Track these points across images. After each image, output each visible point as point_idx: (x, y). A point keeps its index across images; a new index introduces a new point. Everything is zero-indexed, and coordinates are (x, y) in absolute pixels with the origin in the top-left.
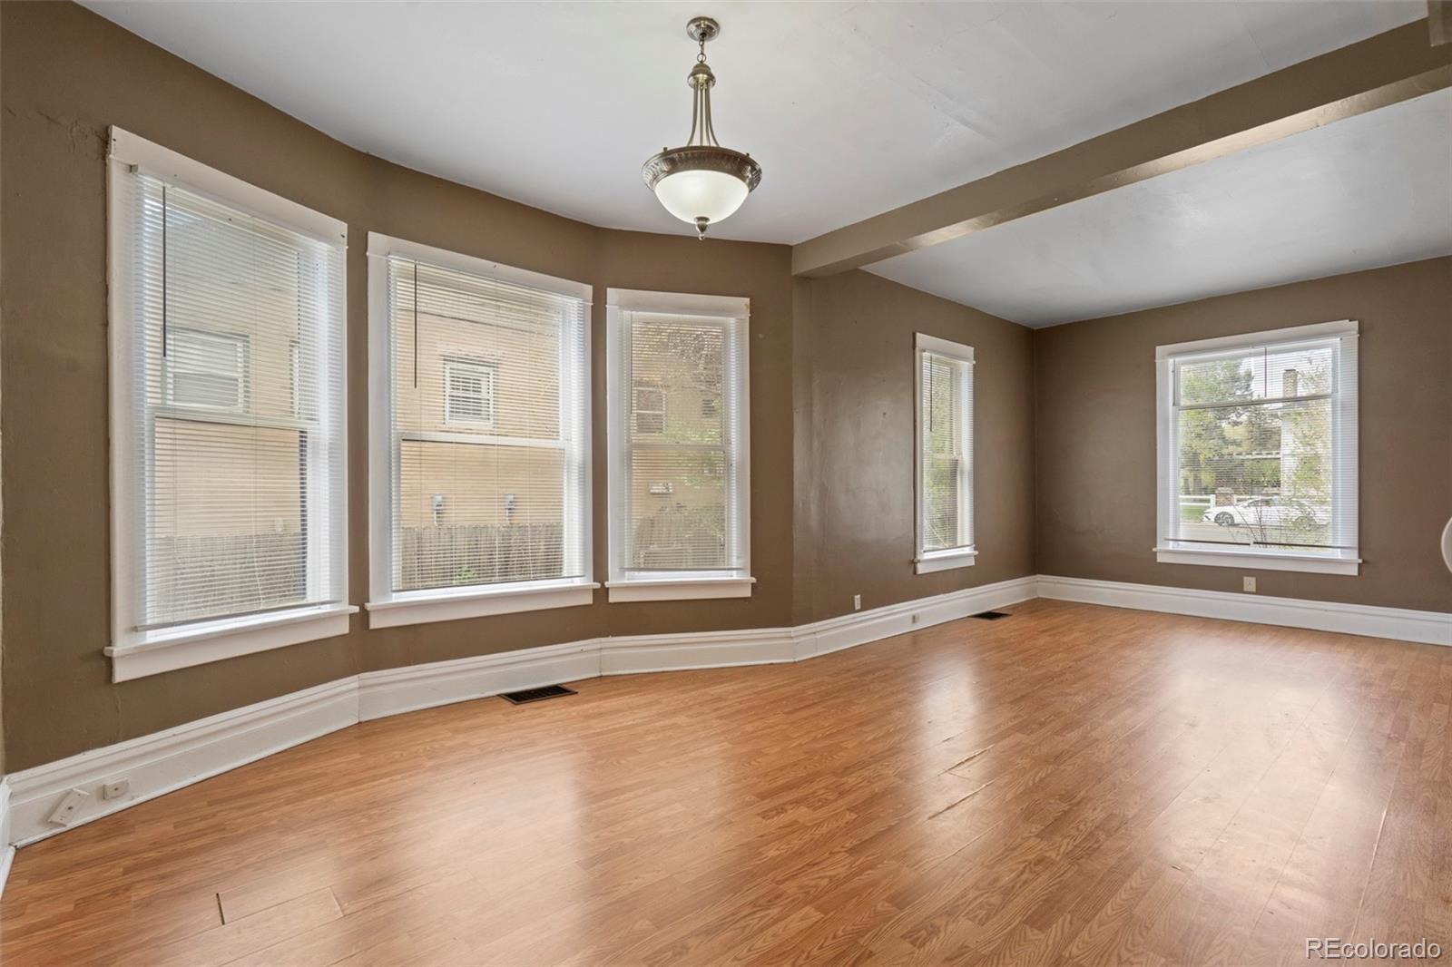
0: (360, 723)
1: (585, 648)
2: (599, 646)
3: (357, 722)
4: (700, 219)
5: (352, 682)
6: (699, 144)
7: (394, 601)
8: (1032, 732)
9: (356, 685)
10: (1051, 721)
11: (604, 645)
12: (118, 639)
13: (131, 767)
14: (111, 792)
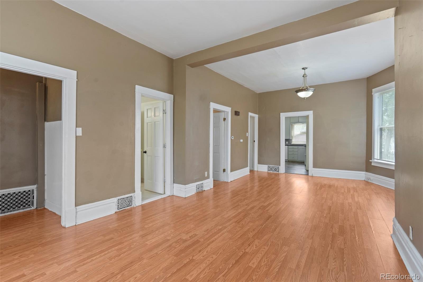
8: (262, 206)
10: (257, 210)
12: (372, 159)
13: (373, 178)
14: (371, 180)
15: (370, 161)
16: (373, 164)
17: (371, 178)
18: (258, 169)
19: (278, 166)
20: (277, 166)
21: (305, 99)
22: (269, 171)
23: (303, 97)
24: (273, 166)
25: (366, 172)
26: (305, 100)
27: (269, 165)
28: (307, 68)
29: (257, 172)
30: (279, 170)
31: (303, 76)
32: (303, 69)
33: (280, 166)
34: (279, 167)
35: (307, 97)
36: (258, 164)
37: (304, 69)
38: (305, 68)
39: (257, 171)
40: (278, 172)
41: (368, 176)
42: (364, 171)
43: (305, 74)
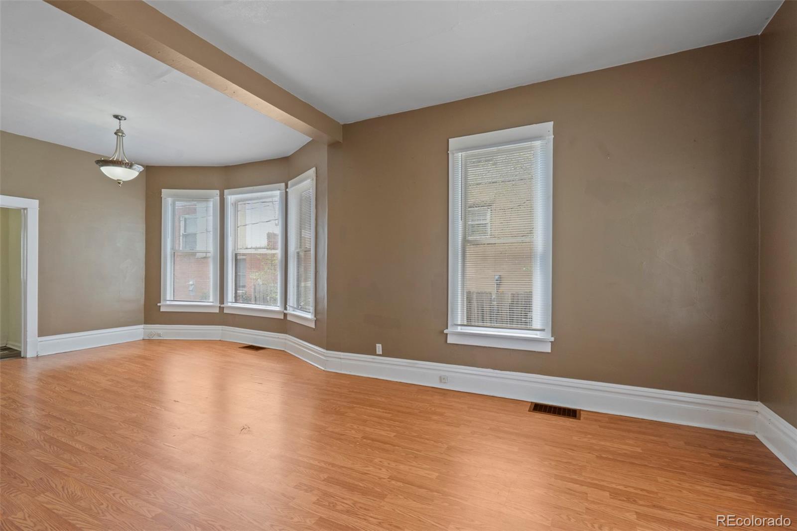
0: (220, 340)
1: (280, 337)
3: (219, 339)
5: (220, 327)
9: (221, 329)
12: (161, 302)
13: (164, 331)
14: (159, 335)
15: (159, 304)
16: (162, 309)
17: (160, 332)
21: (119, 183)
23: (116, 179)
25: (145, 325)
26: (120, 185)
28: (125, 119)
31: (116, 133)
32: (116, 117)
35: (124, 180)
37: (119, 119)
38: (122, 117)
41: (152, 331)
42: (142, 324)
43: (122, 130)
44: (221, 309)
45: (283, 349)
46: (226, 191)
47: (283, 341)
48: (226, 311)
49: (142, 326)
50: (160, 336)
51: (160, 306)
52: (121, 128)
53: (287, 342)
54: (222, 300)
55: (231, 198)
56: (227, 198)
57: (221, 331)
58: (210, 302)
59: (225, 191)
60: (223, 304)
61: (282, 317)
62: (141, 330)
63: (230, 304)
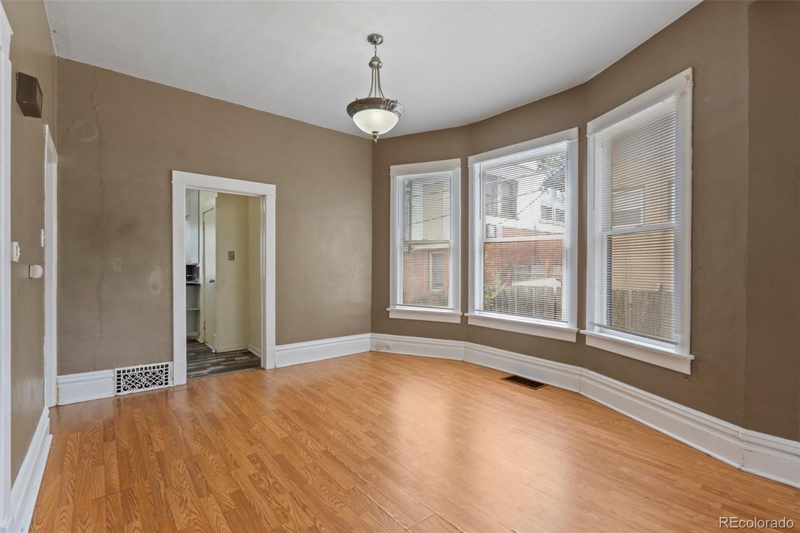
0: (463, 361)
2: (579, 373)
4: (373, 132)
5: (462, 343)
6: (374, 97)
7: (475, 314)
9: (463, 345)
11: (583, 373)
12: (390, 306)
13: (393, 342)
14: (388, 347)
15: (388, 309)
16: (391, 316)
17: (388, 343)
18: (58, 398)
19: (164, 364)
20: (160, 364)
22: (123, 393)
23: (371, 131)
24: (144, 366)
25: (372, 334)
27: (121, 369)
28: (381, 42)
29: (58, 413)
30: (169, 378)
31: (371, 63)
32: (372, 38)
33: (172, 360)
34: (167, 366)
35: (381, 132)
36: (59, 374)
37: (376, 42)
38: (379, 39)
39: (57, 406)
40: (163, 386)
41: (381, 341)
42: (368, 333)
43: (378, 58)
44: (464, 319)
45: (578, 391)
46: (471, 159)
47: (577, 377)
48: (470, 322)
49: (369, 335)
50: (389, 349)
51: (389, 311)
52: (377, 56)
53: (583, 379)
54: (465, 307)
55: (478, 166)
56: (472, 168)
57: (463, 349)
58: (450, 310)
59: (469, 158)
60: (468, 312)
61: (573, 339)
62: (368, 339)
63: (477, 313)
